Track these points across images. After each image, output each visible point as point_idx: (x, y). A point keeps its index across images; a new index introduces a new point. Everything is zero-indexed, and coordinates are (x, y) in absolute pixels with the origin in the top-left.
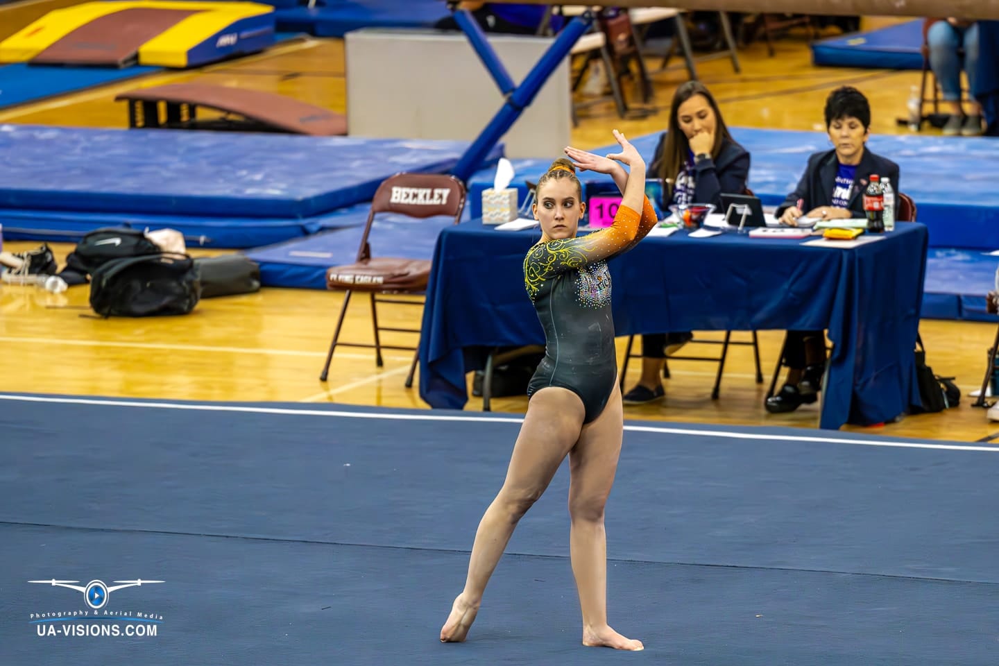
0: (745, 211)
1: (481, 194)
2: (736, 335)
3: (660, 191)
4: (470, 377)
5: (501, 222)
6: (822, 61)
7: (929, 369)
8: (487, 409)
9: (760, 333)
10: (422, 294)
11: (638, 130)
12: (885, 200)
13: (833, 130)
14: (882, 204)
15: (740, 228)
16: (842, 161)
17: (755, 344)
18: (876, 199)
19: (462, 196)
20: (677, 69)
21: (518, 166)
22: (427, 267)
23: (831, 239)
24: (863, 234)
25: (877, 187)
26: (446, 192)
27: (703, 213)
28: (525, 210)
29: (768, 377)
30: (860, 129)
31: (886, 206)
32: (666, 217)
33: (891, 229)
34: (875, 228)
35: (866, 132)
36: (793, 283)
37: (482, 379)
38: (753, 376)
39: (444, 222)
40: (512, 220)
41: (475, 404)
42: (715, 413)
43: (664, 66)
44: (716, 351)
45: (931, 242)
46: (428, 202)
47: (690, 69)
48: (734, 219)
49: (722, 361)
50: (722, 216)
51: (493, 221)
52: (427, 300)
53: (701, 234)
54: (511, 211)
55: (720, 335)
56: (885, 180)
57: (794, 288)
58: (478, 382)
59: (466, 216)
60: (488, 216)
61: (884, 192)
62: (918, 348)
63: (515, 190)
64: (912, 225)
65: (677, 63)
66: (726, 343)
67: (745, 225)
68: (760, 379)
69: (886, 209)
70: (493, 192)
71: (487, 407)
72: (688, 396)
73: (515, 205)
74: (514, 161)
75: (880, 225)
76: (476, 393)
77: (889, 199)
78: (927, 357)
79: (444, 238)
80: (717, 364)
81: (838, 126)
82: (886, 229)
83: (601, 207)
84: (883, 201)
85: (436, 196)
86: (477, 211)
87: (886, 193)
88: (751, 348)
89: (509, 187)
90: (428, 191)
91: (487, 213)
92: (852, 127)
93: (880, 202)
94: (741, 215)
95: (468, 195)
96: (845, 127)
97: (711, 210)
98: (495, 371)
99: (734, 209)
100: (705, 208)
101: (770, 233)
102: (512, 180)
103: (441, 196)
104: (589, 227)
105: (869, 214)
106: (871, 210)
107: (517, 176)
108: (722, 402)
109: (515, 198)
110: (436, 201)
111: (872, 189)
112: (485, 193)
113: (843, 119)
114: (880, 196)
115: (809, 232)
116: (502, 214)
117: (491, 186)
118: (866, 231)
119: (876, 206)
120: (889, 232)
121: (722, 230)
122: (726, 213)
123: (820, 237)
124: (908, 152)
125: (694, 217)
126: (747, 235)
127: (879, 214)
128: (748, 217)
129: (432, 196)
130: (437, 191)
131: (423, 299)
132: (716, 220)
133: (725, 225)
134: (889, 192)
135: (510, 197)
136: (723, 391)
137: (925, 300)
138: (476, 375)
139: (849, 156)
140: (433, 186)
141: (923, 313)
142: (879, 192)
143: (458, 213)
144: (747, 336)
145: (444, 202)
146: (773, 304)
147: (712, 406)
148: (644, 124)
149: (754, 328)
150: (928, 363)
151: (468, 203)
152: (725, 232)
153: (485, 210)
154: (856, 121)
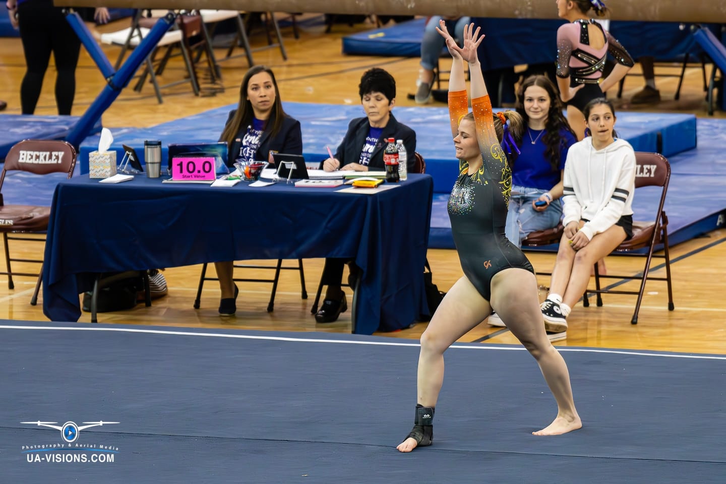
0: (291, 166)
1: (88, 155)
2: (286, 263)
3: (226, 151)
4: (82, 296)
5: (104, 177)
6: (350, 51)
7: (435, 286)
8: (94, 321)
9: (304, 260)
10: (45, 233)
11: (210, 105)
12: (400, 156)
13: (364, 102)
14: (398, 160)
15: (288, 180)
16: (372, 125)
17: (301, 268)
18: (393, 156)
19: (74, 157)
20: (239, 58)
21: (116, 133)
22: (47, 212)
23: (358, 187)
24: (383, 183)
25: (394, 147)
26: (61, 154)
27: (259, 169)
28: (122, 168)
29: (312, 295)
30: (385, 101)
31: (400, 161)
32: (231, 172)
33: (405, 179)
34: (393, 177)
35: (390, 103)
36: (329, 222)
37: (91, 297)
38: (300, 294)
39: (60, 177)
40: (112, 175)
41: (86, 317)
42: (270, 322)
43: (229, 55)
44: (271, 274)
45: (435, 188)
46: (48, 162)
47: (248, 57)
48: (284, 173)
49: (275, 282)
50: (275, 170)
51: (98, 176)
52: (48, 237)
53: (258, 184)
54: (112, 169)
55: (274, 262)
56: (400, 141)
57: (330, 225)
58: (88, 299)
59: (77, 172)
60: (94, 173)
61: (399, 150)
62: (427, 270)
63: (114, 152)
64: (422, 176)
65: (238, 52)
66: (279, 268)
67: (292, 178)
68: (305, 295)
69: (400, 163)
70: (97, 153)
71: (94, 319)
72: (251, 309)
73: (115, 163)
74: (112, 130)
75: (396, 176)
76: (85, 309)
77: (403, 156)
78: (433, 277)
79: (60, 188)
80: (272, 284)
81: (368, 99)
82: (401, 179)
83: (181, 164)
84: (398, 157)
85: (54, 157)
86: (85, 169)
87: (401, 152)
88: (298, 272)
89: (110, 150)
90: (48, 154)
91: (93, 170)
92: (378, 99)
93: (396, 158)
94: (290, 169)
95: (79, 157)
96: (373, 99)
97: (266, 166)
98: (100, 292)
99: (283, 165)
100: (262, 164)
101: (311, 183)
102: (112, 145)
103: (57, 157)
104: (172, 180)
105: (387, 168)
106: (389, 164)
107: (115, 140)
108: (276, 314)
109: (115, 158)
110: (53, 161)
111: (390, 148)
112: (91, 154)
113: (370, 94)
114: (396, 154)
115: (341, 182)
116: (105, 171)
117: (97, 149)
118: (386, 181)
119: (393, 161)
120: (403, 181)
121: (274, 181)
122: (277, 169)
123: (350, 185)
124: (419, 120)
125: (253, 171)
126: (294, 185)
127: (396, 167)
128: (294, 170)
129: (50, 157)
130: (54, 153)
131: (44, 237)
132: (269, 174)
133: (277, 177)
134: (403, 151)
135: (111, 158)
136: (276, 307)
137: (432, 233)
138: (86, 295)
139: (376, 122)
140: (51, 150)
141: (430, 243)
142: (395, 151)
143: (71, 171)
144: (295, 263)
145: (60, 162)
146: (314, 239)
147: (268, 317)
148: (213, 100)
149: (300, 257)
150: (434, 282)
151: (78, 162)
152: (277, 183)
153: (91, 168)
154: (381, 95)
